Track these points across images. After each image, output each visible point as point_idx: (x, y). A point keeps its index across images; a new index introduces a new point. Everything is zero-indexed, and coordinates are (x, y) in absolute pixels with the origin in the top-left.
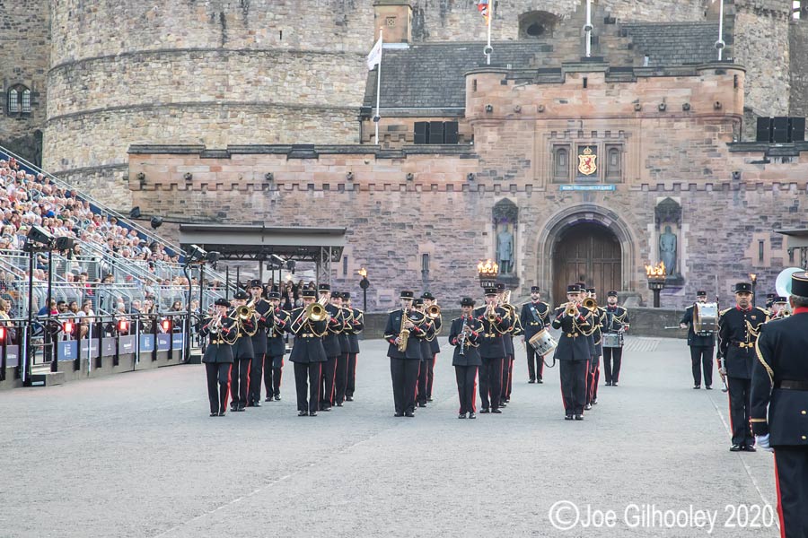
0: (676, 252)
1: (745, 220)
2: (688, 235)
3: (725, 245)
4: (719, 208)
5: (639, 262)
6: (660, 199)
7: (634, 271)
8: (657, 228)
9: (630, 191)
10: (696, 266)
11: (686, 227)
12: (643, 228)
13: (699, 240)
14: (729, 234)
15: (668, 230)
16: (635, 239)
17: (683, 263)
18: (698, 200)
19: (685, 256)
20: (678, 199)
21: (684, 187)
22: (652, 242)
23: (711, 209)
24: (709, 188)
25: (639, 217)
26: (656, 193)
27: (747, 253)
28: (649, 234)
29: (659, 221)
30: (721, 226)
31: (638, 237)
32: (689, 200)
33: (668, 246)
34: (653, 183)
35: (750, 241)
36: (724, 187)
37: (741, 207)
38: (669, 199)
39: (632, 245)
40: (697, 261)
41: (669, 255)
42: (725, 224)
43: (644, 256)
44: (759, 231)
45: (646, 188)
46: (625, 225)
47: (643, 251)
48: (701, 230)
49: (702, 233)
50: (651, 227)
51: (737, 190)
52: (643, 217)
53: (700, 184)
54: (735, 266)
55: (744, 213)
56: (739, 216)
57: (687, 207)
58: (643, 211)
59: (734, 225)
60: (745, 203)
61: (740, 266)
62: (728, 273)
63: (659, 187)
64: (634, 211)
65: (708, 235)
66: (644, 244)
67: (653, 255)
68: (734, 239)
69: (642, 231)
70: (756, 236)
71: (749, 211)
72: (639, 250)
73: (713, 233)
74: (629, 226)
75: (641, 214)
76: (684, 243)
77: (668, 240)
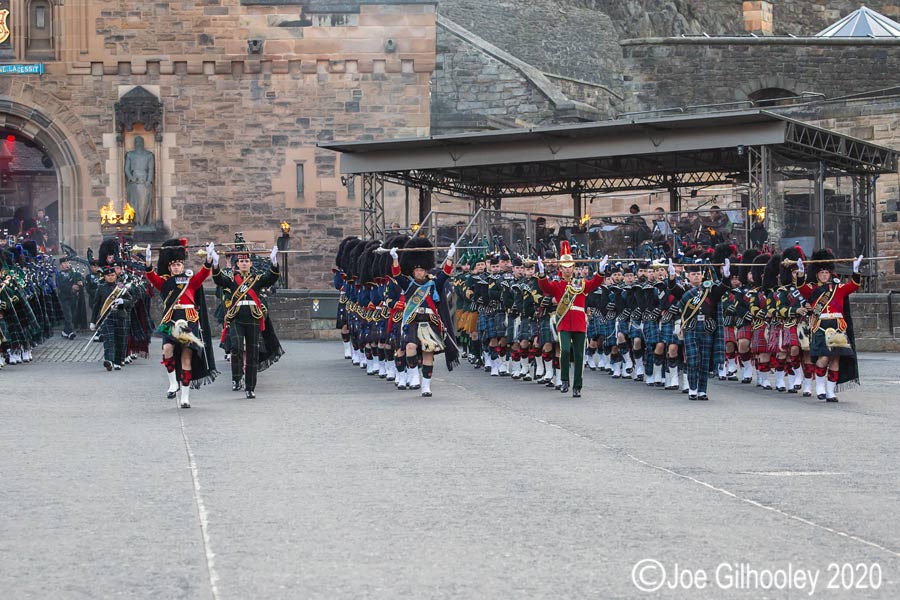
0: (153, 183)
1: (272, 126)
2: (174, 153)
3: (239, 169)
4: (227, 105)
5: (89, 202)
6: (123, 90)
7: (80, 219)
8: (120, 141)
9: (70, 75)
10: (189, 208)
11: (170, 139)
12: (94, 141)
13: (193, 162)
14: (246, 151)
15: (139, 143)
16: (83, 162)
17: (167, 203)
18: (190, 92)
19: (169, 191)
20: (155, 89)
21: (166, 67)
22: (112, 166)
23: (212, 106)
24: (209, 69)
25: (88, 122)
26: (114, 79)
27: (277, 184)
28: (107, 151)
29: (122, 129)
30: (231, 136)
31: (87, 157)
32: (175, 90)
33: (140, 173)
34: (111, 61)
35: (281, 163)
36: (233, 68)
37: (264, 103)
38: (139, 89)
39: (77, 172)
40: (191, 200)
41: (142, 190)
42: (237, 132)
43: (98, 192)
44: (295, 144)
45: (98, 70)
46: (63, 136)
47: (96, 182)
48: (196, 143)
49: (198, 150)
50: (109, 139)
51: (256, 72)
52: (94, 122)
53: (193, 61)
54: (256, 208)
55: (268, 113)
56: (261, 119)
57: (171, 103)
58: (94, 110)
59: (255, 134)
60: (271, 96)
61: (265, 208)
62: (245, 220)
63: (122, 69)
64: (78, 110)
65: (208, 153)
66: (98, 169)
67: (113, 190)
68: (254, 159)
69: (93, 147)
70: (292, 155)
71: (278, 110)
72: (89, 181)
73: (217, 150)
74: (70, 138)
75: (91, 117)
76: (168, 167)
77: (140, 163)
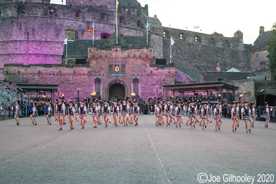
0: (138, 90)
1: (153, 83)
2: (140, 86)
3: (149, 88)
4: (148, 80)
5: (129, 92)
6: (134, 78)
7: (128, 94)
8: (133, 84)
9: (127, 76)
10: (142, 93)
11: (140, 84)
13: (143, 87)
14: (150, 86)
15: (136, 85)
16: (128, 87)
17: (139, 93)
18: (143, 78)
19: (140, 91)
20: (138, 78)
21: (140, 75)
22: (132, 88)
23: (146, 80)
24: (145, 75)
26: (133, 76)
27: (154, 91)
28: (132, 86)
30: (148, 84)
32: (141, 78)
33: (136, 89)
34: (132, 74)
35: (154, 88)
36: (148, 75)
37: (152, 80)
38: (136, 78)
40: (143, 92)
41: (136, 91)
42: (149, 83)
43: (130, 91)
44: (156, 85)
45: (131, 75)
47: (130, 90)
48: (143, 85)
50: (132, 84)
51: (151, 76)
52: (130, 82)
53: (143, 74)
54: (151, 93)
55: (153, 81)
56: (152, 82)
57: (140, 79)
58: (130, 80)
59: (151, 84)
60: (153, 79)
61: (152, 93)
62: (150, 95)
63: (134, 75)
64: (128, 80)
65: (145, 86)
66: (130, 88)
67: (132, 91)
68: (151, 87)
69: (130, 85)
70: (156, 86)
71: (154, 81)
72: (129, 90)
73: (146, 86)
74: (127, 84)
76: (140, 88)
77: (136, 88)
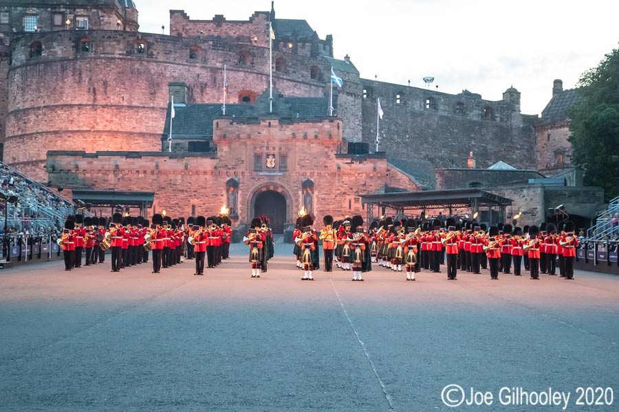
0: (311, 204)
1: (343, 190)
2: (317, 196)
3: (334, 201)
4: (331, 184)
5: (295, 209)
6: (304, 180)
7: (292, 213)
9: (290, 176)
10: (320, 211)
11: (316, 193)
12: (296, 193)
13: (322, 199)
14: (336, 196)
15: (308, 194)
16: (293, 198)
18: (322, 181)
20: (312, 180)
21: (316, 174)
22: (301, 200)
23: (327, 184)
24: (327, 175)
25: (295, 188)
26: (302, 177)
27: (344, 205)
28: (299, 196)
30: (332, 192)
32: (318, 180)
34: (301, 172)
35: (345, 200)
36: (333, 175)
37: (341, 184)
38: (308, 180)
39: (291, 201)
40: (321, 209)
42: (334, 191)
43: (297, 206)
44: (349, 195)
45: (298, 174)
46: (288, 192)
48: (323, 194)
49: (323, 196)
50: (300, 192)
51: (339, 176)
52: (297, 188)
53: (323, 172)
54: (338, 211)
55: (342, 186)
56: (340, 188)
57: (316, 183)
58: (296, 185)
59: (338, 192)
60: (343, 182)
61: (341, 211)
63: (304, 174)
64: (293, 185)
65: (326, 196)
66: (297, 200)
68: (338, 199)
69: (296, 195)
70: (348, 197)
71: (344, 186)
72: (295, 204)
73: (328, 196)
74: (290, 192)
76: (315, 200)
77: (308, 199)
